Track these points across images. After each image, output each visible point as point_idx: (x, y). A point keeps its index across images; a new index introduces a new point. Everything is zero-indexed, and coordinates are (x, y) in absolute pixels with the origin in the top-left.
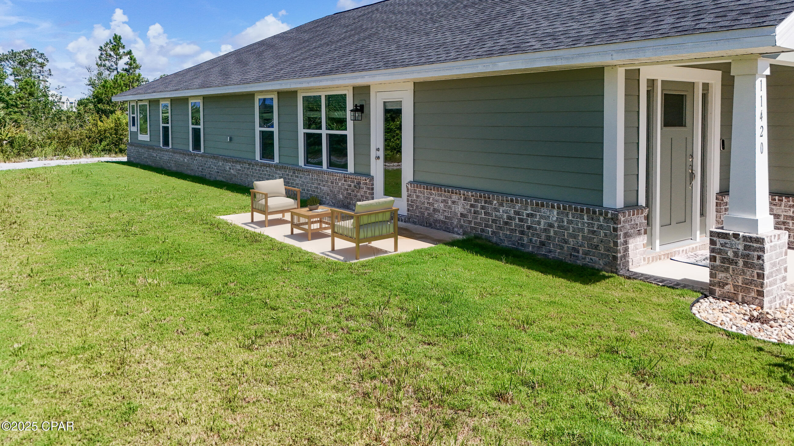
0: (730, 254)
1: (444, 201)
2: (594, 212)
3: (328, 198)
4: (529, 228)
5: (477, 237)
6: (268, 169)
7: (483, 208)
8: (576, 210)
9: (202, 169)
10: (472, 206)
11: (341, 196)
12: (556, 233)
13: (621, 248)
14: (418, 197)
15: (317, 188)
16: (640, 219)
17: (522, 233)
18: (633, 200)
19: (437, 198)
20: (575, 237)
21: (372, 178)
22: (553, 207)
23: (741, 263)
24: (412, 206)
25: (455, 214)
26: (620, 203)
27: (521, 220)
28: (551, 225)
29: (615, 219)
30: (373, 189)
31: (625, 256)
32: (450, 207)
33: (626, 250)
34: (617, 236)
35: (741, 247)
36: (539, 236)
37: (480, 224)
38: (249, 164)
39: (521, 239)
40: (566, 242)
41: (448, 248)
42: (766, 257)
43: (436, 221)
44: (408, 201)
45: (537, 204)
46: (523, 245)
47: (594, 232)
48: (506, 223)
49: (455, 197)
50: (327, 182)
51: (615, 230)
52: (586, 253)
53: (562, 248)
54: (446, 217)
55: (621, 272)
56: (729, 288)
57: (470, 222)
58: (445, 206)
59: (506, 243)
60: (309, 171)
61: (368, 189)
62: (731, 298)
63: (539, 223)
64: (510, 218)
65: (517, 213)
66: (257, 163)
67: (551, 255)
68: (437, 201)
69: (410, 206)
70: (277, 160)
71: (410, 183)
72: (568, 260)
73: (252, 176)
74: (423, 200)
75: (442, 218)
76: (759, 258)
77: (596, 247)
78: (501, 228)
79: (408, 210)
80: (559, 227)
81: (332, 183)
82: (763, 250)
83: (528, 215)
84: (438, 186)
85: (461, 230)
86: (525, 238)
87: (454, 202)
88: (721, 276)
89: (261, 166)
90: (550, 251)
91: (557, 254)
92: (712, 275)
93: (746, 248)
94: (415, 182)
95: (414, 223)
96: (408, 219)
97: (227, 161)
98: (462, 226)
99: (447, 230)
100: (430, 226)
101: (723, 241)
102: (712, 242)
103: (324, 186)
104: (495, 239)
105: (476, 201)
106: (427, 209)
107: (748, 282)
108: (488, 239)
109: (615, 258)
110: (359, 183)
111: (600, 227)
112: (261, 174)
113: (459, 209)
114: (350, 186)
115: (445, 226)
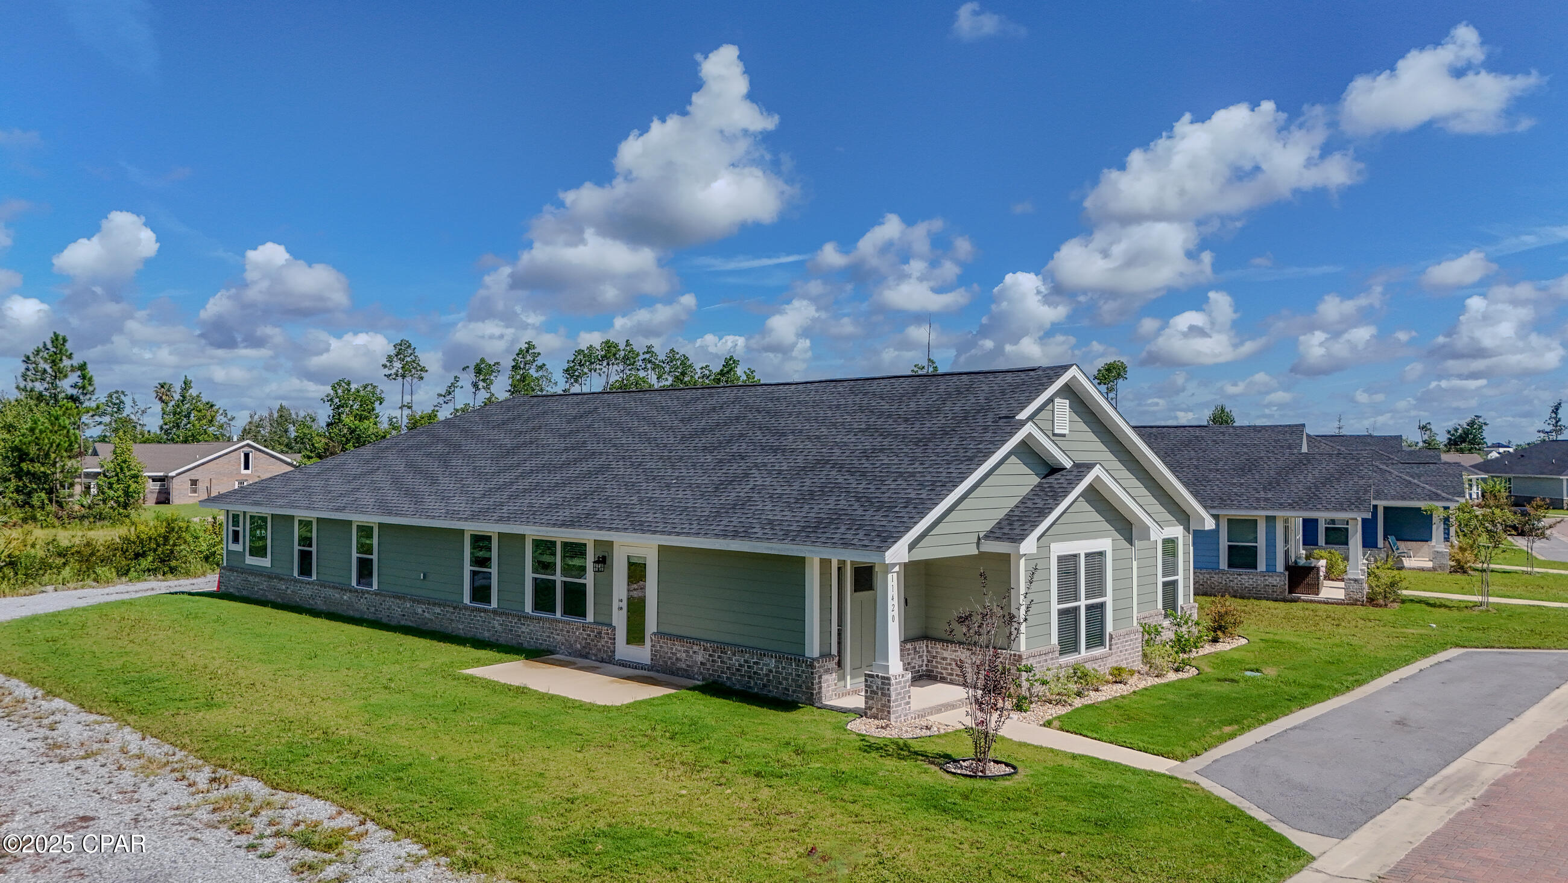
0: (875, 688)
1: (687, 651)
2: (799, 660)
3: (563, 647)
4: (755, 673)
5: (715, 682)
6: (482, 614)
7: (719, 657)
8: (787, 659)
9: (376, 610)
10: (710, 655)
11: (579, 646)
12: (773, 676)
13: (816, 687)
14: (661, 647)
15: (549, 637)
16: (832, 664)
17: (750, 677)
18: (826, 650)
19: (679, 648)
20: (787, 679)
21: (614, 629)
22: (772, 657)
23: (880, 694)
24: (656, 656)
25: (696, 662)
26: (816, 653)
27: (749, 667)
28: (771, 671)
29: (812, 666)
30: (614, 639)
31: (820, 693)
32: (691, 657)
33: (820, 688)
34: (814, 678)
35: (880, 683)
36: (762, 680)
37: (716, 671)
38: (454, 608)
39: (749, 682)
40: (781, 683)
41: (691, 692)
42: (892, 688)
43: (678, 669)
44: (652, 650)
45: (761, 654)
46: (750, 687)
47: (799, 676)
48: (738, 670)
49: (695, 648)
50: (562, 630)
51: (812, 673)
52: (794, 692)
53: (778, 688)
54: (688, 666)
55: (816, 704)
56: (874, 710)
57: (708, 669)
58: (687, 656)
59: (738, 687)
60: (540, 619)
61: (610, 639)
62: (875, 717)
63: (762, 669)
64: (740, 665)
65: (746, 661)
66: (466, 608)
67: (770, 695)
68: (680, 651)
69: (653, 656)
70: (494, 604)
71: (655, 634)
72: (783, 698)
73: (457, 621)
74: (666, 650)
75: (684, 666)
76: (888, 689)
77: (800, 686)
78: (733, 674)
79: (652, 659)
80: (776, 672)
81: (568, 632)
82: (889, 684)
83: (754, 663)
84: (680, 638)
85: (701, 677)
86: (752, 682)
87: (695, 652)
88: (870, 702)
89: (473, 611)
90: (770, 691)
91: (774, 693)
92: (866, 703)
93: (883, 683)
94: (659, 634)
95: (658, 671)
96: (651, 668)
97: (419, 602)
98: (701, 673)
99: (689, 677)
100: (672, 673)
101: (871, 679)
102: (866, 681)
103: (558, 635)
104: (728, 684)
105: (714, 651)
106: (670, 658)
107: (883, 706)
108: (723, 684)
109: (812, 694)
110: (600, 633)
111: (803, 671)
112: (472, 620)
113: (699, 658)
114: (590, 635)
115: (687, 674)
